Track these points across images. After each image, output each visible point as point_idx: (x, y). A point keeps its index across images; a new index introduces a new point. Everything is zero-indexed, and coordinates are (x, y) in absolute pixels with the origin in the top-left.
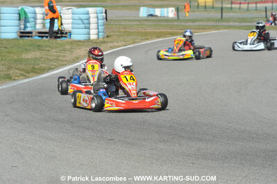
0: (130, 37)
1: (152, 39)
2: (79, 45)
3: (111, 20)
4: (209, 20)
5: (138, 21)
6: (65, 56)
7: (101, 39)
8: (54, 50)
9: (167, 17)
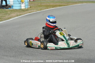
0: (40, 8)
2: (15, 11)
7: (27, 9)
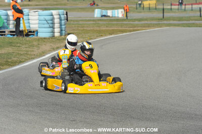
0: (87, 35)
1: (105, 35)
2: (44, 42)
3: (71, 20)
4: (152, 19)
5: (94, 20)
6: (33, 51)
7: (63, 37)
8: (23, 46)
9: (118, 17)
